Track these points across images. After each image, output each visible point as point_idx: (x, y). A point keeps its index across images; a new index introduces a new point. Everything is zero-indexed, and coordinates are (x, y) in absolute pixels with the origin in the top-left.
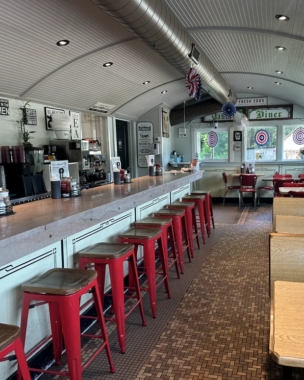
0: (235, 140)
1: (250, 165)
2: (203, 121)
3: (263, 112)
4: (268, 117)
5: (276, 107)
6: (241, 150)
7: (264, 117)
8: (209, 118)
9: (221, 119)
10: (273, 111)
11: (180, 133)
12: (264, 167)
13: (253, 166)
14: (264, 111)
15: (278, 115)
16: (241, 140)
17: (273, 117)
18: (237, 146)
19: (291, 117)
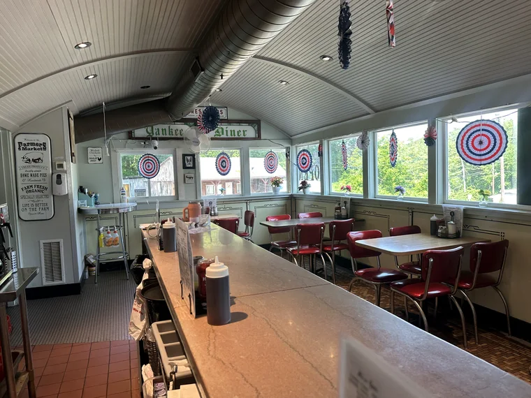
0: (185, 167)
1: (211, 203)
2: (130, 136)
3: (222, 129)
4: (229, 136)
5: (239, 122)
6: (196, 182)
7: (225, 136)
8: (140, 132)
9: (161, 136)
10: (236, 128)
11: (90, 155)
12: (227, 206)
13: (214, 204)
14: (224, 127)
15: (242, 133)
16: (194, 167)
17: (236, 136)
18: (189, 175)
19: (259, 138)
